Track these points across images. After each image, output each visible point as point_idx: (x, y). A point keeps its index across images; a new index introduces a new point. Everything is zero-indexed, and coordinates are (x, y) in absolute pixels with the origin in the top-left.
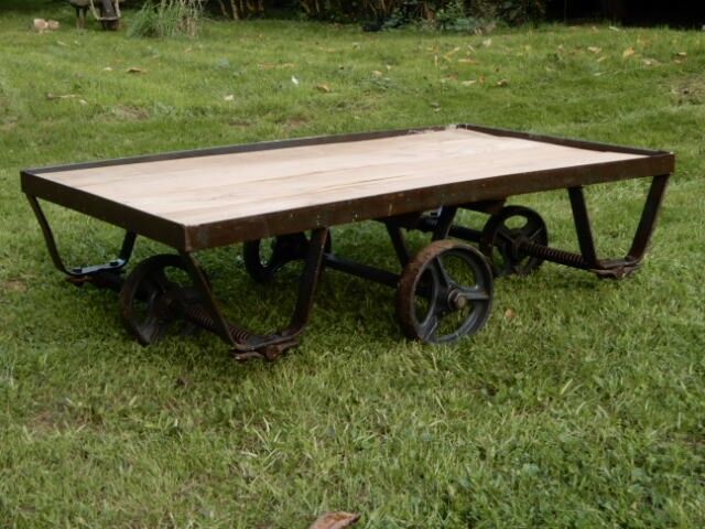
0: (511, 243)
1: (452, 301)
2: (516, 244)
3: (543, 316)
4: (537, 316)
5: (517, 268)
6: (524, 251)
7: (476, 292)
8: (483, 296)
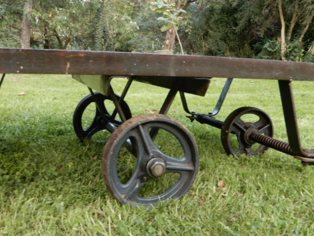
0: (244, 132)
1: (150, 170)
2: (248, 133)
3: (248, 190)
4: (243, 190)
5: (248, 150)
6: (254, 139)
7: (181, 162)
8: (189, 167)
